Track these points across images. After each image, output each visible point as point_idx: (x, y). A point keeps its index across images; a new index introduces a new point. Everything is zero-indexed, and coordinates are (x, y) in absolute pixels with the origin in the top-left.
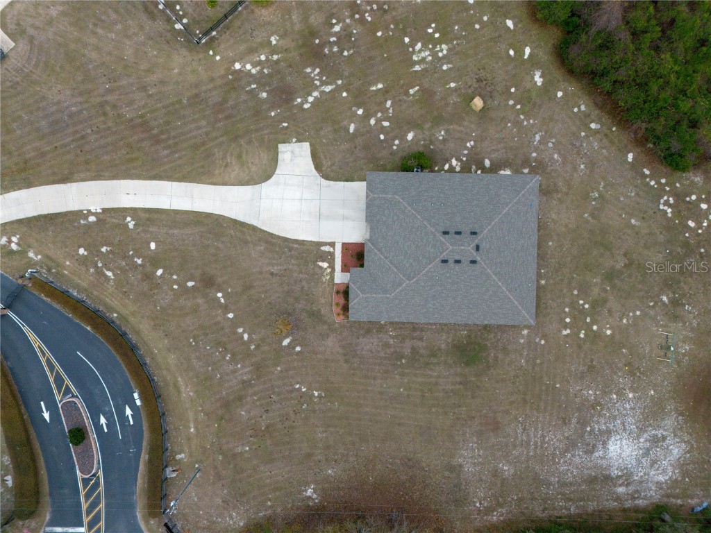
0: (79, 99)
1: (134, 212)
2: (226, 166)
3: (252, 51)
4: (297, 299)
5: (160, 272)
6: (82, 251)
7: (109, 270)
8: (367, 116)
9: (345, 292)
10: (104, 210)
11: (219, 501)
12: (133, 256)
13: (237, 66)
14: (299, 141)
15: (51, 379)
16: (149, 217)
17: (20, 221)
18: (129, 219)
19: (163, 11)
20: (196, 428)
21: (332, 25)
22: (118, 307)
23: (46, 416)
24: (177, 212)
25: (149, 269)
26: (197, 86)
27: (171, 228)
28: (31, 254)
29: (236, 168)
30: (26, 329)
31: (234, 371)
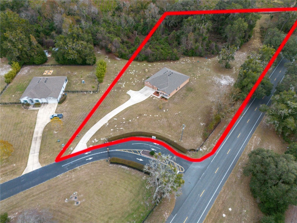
0: (84, 112)
1: (114, 117)
2: (122, 101)
4: (157, 105)
5: (130, 121)
6: (112, 130)
7: (121, 128)
8: (134, 82)
9: (163, 97)
10: (108, 121)
11: (192, 140)
12: (122, 123)
14: (129, 90)
15: (133, 153)
16: (118, 116)
17: (93, 136)
18: (114, 119)
19: (86, 93)
20: (170, 135)
23: (141, 160)
24: (122, 111)
25: (128, 122)
27: (123, 114)
28: (102, 139)
29: (124, 100)
30: (117, 150)
31: (163, 121)
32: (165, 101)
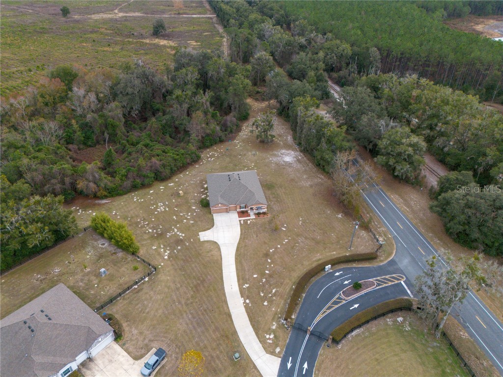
0: (185, 315)
1: (240, 286)
2: (213, 256)
3: (159, 254)
4: (266, 228)
5: (267, 272)
6: (266, 303)
7: (272, 292)
8: (186, 219)
9: (258, 214)
10: (242, 297)
12: (262, 283)
13: (166, 257)
14: (199, 235)
15: (336, 306)
16: (241, 279)
17: (257, 334)
18: (244, 287)
19: (138, 286)
20: (333, 251)
21: (149, 232)
22: (289, 286)
23: (356, 306)
24: (237, 269)
25: (267, 276)
26: (176, 270)
27: (245, 271)
28: (274, 327)
29: (213, 252)
30: (316, 321)
31: (302, 242)
32: (266, 216)
